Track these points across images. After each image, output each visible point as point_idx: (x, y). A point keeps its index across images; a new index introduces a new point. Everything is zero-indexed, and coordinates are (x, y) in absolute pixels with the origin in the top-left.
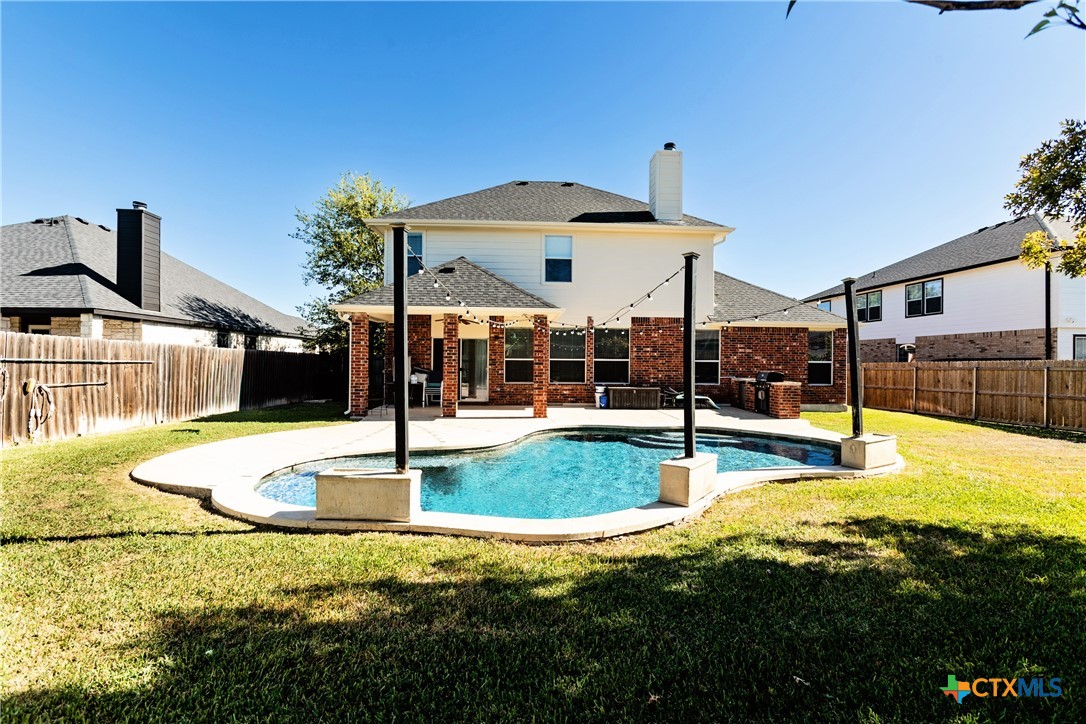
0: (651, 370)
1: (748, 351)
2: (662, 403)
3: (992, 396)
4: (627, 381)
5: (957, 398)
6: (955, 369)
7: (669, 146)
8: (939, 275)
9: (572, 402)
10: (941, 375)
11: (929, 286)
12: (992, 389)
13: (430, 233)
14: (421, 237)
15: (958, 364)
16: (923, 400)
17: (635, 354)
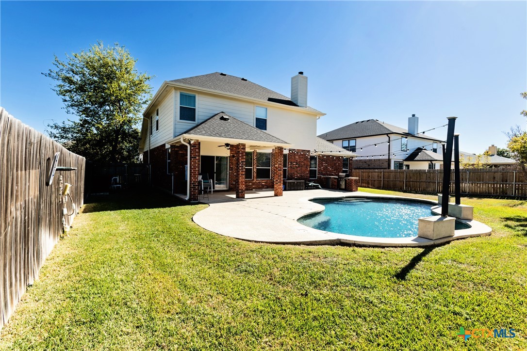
0: (295, 173)
1: (326, 165)
2: (305, 187)
3: (388, 181)
4: (286, 178)
5: (376, 182)
6: (375, 172)
7: (301, 73)
8: (355, 138)
9: (266, 188)
10: (370, 174)
11: (351, 141)
12: (388, 179)
13: (200, 95)
14: (195, 97)
15: (376, 170)
16: (364, 183)
17: (290, 166)
